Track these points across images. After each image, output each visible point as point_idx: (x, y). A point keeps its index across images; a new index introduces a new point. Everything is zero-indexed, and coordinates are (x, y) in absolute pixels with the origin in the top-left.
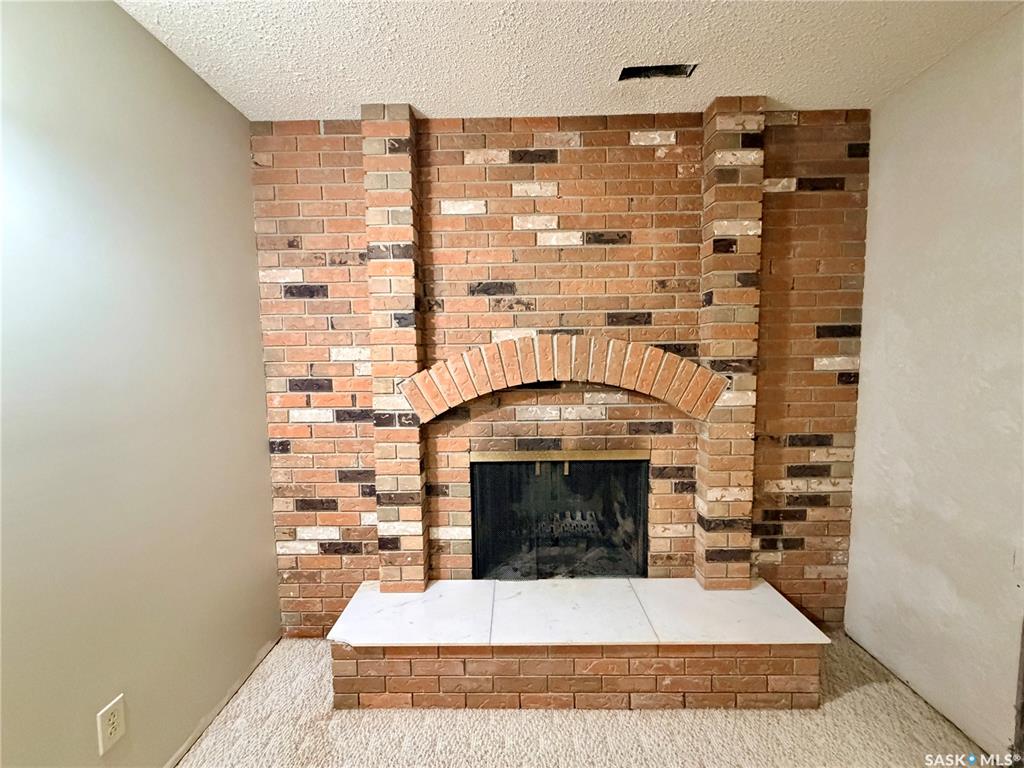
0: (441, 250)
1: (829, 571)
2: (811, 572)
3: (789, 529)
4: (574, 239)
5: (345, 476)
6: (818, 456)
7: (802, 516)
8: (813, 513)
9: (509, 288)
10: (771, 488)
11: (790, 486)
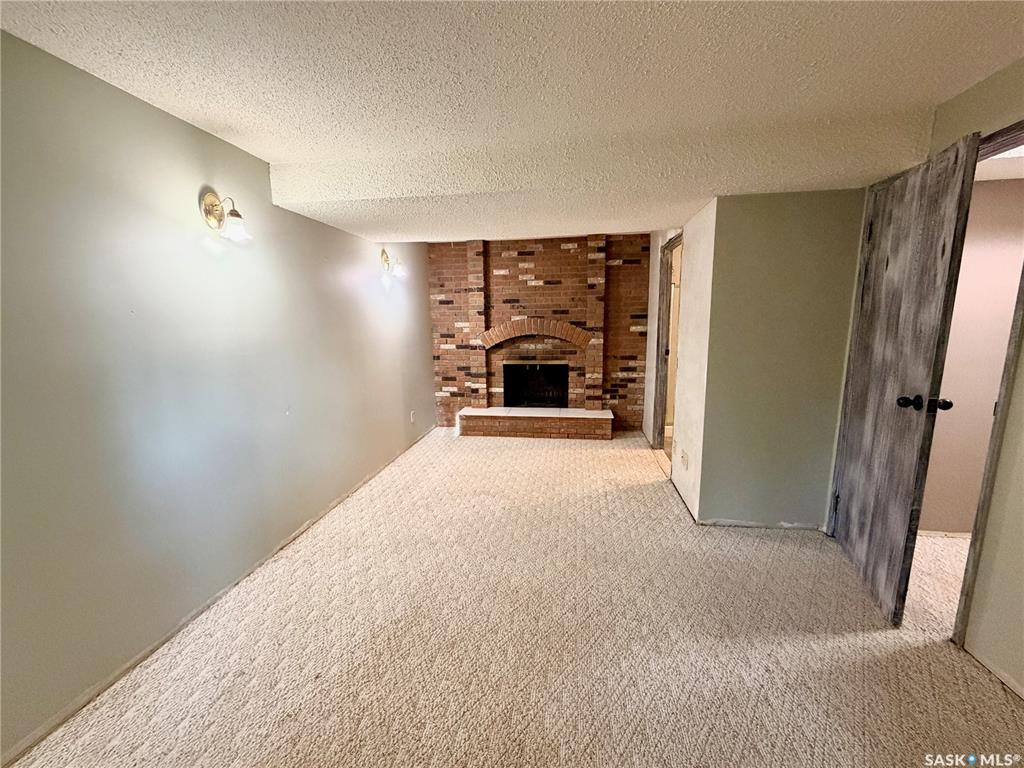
0: (493, 287)
1: (637, 408)
2: (629, 408)
3: (621, 391)
4: (541, 283)
5: (460, 369)
6: (632, 364)
7: (626, 386)
8: (630, 385)
9: (517, 301)
10: (614, 376)
11: (621, 375)
